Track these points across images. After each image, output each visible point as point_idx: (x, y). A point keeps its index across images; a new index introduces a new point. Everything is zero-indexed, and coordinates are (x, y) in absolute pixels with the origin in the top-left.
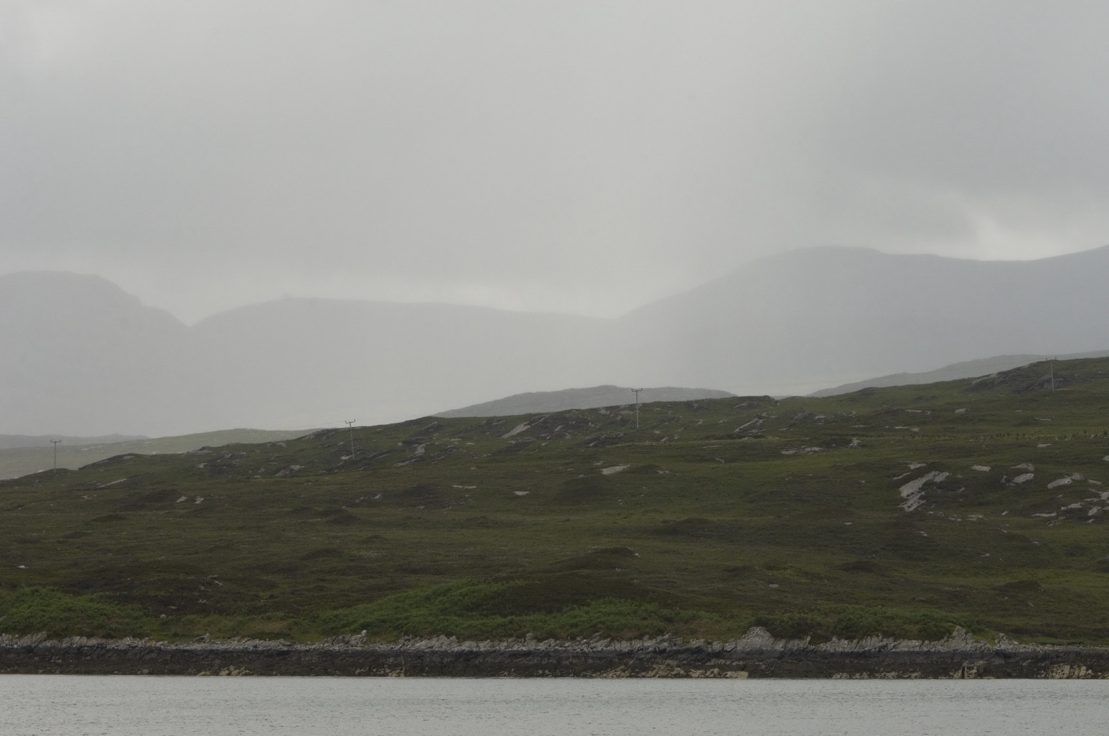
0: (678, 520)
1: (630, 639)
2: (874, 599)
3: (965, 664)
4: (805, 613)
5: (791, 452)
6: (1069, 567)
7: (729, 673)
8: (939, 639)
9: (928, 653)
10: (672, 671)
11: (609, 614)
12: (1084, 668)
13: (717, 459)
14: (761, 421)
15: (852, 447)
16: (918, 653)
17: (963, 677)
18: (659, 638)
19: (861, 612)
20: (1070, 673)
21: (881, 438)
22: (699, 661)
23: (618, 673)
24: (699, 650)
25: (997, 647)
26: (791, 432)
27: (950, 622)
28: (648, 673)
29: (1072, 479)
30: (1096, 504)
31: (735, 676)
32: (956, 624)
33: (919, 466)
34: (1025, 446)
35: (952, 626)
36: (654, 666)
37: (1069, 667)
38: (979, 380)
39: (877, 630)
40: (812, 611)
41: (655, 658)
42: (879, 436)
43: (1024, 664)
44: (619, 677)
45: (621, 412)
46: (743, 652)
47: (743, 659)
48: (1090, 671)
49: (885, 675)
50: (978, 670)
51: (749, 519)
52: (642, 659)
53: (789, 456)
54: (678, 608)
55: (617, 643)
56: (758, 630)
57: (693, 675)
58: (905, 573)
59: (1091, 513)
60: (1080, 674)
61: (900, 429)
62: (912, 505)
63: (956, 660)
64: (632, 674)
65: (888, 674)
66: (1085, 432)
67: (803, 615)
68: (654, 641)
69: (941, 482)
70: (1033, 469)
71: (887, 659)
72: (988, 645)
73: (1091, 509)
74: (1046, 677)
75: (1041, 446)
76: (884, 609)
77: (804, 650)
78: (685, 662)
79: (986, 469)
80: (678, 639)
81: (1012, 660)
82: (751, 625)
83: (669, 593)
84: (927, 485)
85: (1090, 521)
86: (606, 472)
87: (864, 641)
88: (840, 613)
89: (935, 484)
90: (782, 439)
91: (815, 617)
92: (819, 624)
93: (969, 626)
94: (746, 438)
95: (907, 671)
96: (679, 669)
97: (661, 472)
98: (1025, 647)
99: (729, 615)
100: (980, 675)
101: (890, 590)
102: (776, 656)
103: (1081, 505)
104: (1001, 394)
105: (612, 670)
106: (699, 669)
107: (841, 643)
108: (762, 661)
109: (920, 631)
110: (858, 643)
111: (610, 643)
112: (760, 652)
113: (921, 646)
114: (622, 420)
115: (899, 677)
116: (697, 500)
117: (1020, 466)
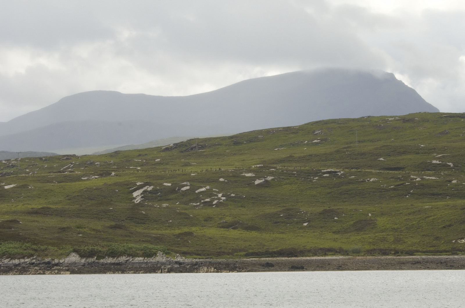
0: (38, 208)
1: (19, 259)
2: (123, 240)
3: (163, 267)
4: (94, 246)
5: (86, 178)
6: (205, 226)
7: (62, 272)
8: (151, 257)
9: (147, 263)
10: (38, 272)
11: (10, 248)
12: (213, 268)
13: (54, 182)
14: (72, 165)
15: (112, 176)
16: (142, 263)
17: (161, 272)
18: (32, 258)
19: (118, 246)
20: (207, 270)
21: (124, 172)
22: (49, 267)
23: (14, 273)
24: (49, 263)
25: (176, 260)
26: (86, 170)
27: (155, 249)
28: (27, 273)
29: (206, 189)
30: (216, 199)
31: (64, 273)
32: (158, 250)
33: (141, 183)
34: (185, 175)
35: (157, 251)
36: (30, 270)
37: (206, 268)
38: (165, 147)
39: (124, 253)
40: (97, 245)
41: (30, 266)
42: (123, 171)
43: (188, 267)
44: (14, 274)
45: (12, 162)
46: (67, 263)
47: (67, 266)
48: (215, 270)
49: (128, 272)
50: (168, 270)
51: (68, 207)
52: (24, 267)
53: (84, 180)
54: (39, 245)
55: (13, 260)
56: (74, 254)
57: (46, 273)
58: (136, 229)
59: (214, 203)
60: (211, 271)
61: (132, 168)
62: (138, 200)
63: (158, 266)
64: (20, 273)
65: (129, 272)
66: (211, 169)
67: (93, 247)
68: (30, 259)
69: (150, 191)
70: (189, 185)
71: (129, 266)
72: (172, 259)
73: (214, 201)
74: (197, 272)
75: (192, 174)
76: (128, 244)
77: (94, 262)
78: (43, 268)
79: (170, 184)
80: (39, 258)
81: (183, 265)
82: (71, 252)
83: (36, 239)
84: (145, 192)
85: (214, 206)
86: (6, 187)
87: (119, 258)
88: (109, 246)
89: (148, 191)
90: (82, 173)
91: (98, 248)
92: (100, 251)
93: (164, 251)
94: (66, 173)
95: (138, 270)
96: (40, 271)
97: (30, 187)
98: (187, 260)
99: (61, 247)
100: (169, 272)
101: (129, 236)
102: (82, 265)
103: (210, 200)
104: (175, 153)
105: (11, 272)
106: (49, 271)
107: (109, 259)
108: (76, 267)
109: (143, 254)
110: (117, 259)
111: (11, 260)
112: (75, 263)
113: (143, 260)
114: (12, 165)
115: (134, 273)
116: (46, 199)
117: (184, 183)
